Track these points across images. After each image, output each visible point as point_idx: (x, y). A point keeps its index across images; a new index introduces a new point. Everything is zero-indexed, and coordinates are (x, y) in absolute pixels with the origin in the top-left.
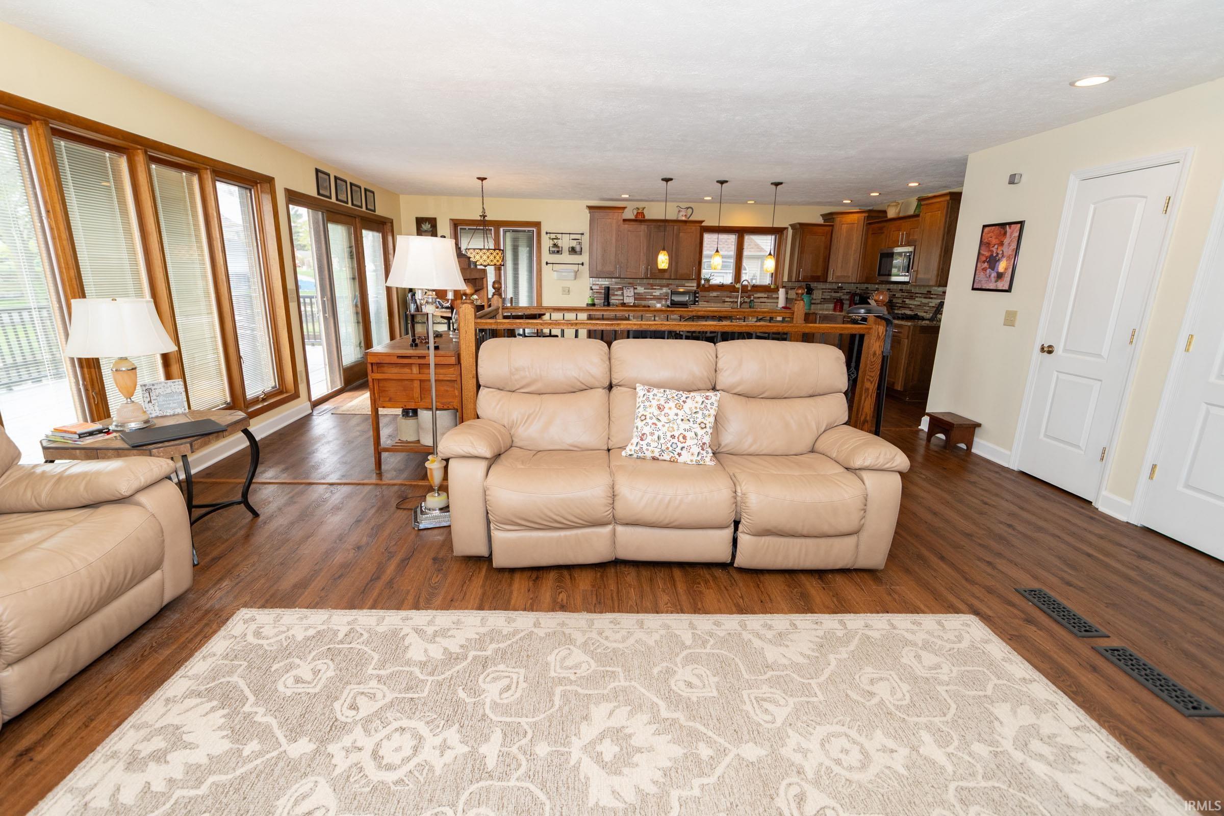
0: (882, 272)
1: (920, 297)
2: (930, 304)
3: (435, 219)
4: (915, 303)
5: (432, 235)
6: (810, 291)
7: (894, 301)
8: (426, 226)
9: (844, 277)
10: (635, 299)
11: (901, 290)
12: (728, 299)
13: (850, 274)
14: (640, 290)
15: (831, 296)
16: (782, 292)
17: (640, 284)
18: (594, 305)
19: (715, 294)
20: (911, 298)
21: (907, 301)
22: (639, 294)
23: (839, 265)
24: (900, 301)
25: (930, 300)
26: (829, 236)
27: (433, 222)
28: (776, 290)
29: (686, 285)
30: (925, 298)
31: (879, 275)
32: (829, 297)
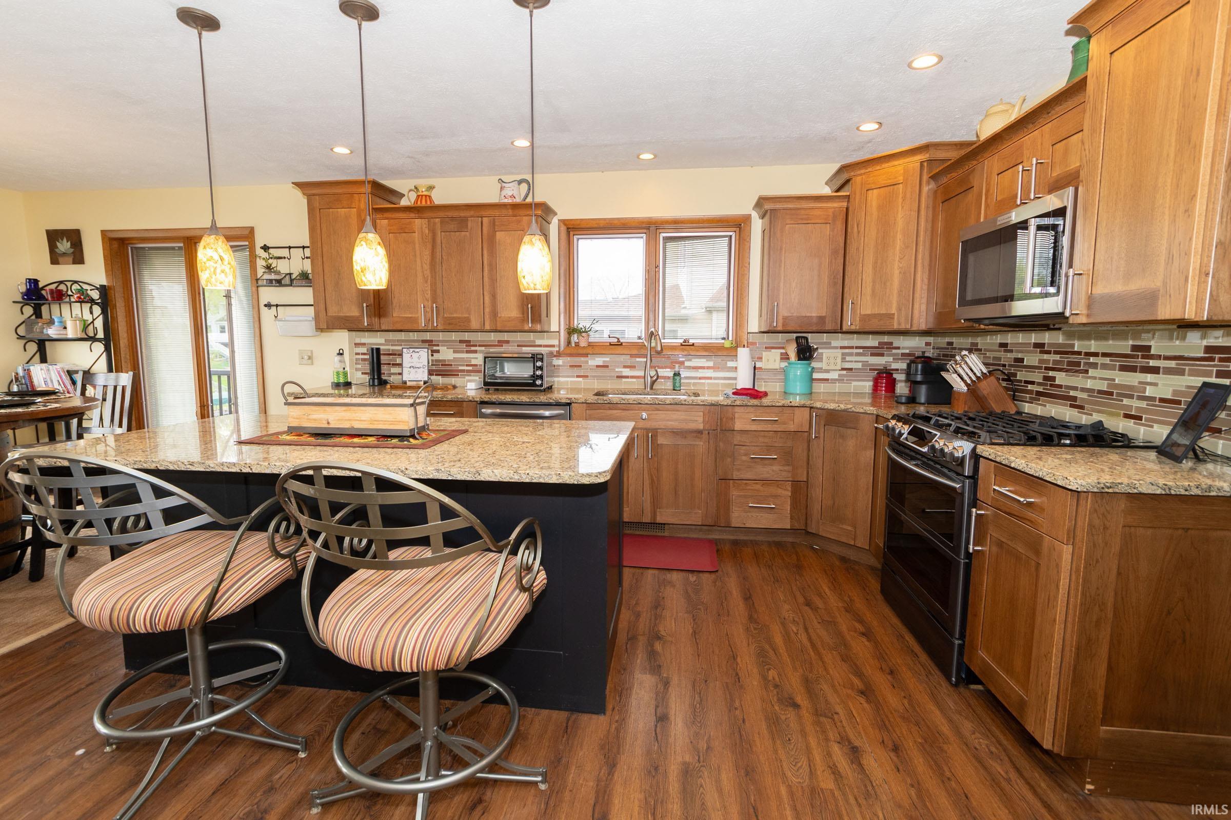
0: (969, 297)
1: (1104, 367)
2: (1149, 391)
3: (77, 232)
4: (1089, 384)
5: (74, 263)
6: (805, 353)
7: (1021, 376)
8: (64, 246)
9: (881, 316)
10: (430, 373)
11: (1037, 345)
12: (627, 372)
13: (894, 311)
14: (447, 354)
15: (865, 364)
16: (743, 353)
17: (445, 342)
18: (348, 385)
19: (599, 361)
20: (1074, 368)
21: (1061, 378)
22: (444, 363)
23: (868, 290)
24: (1037, 377)
25: (1149, 377)
26: (840, 226)
27: (75, 237)
28: (732, 352)
29: (538, 342)
30: (1123, 368)
31: (963, 302)
32: (859, 365)
